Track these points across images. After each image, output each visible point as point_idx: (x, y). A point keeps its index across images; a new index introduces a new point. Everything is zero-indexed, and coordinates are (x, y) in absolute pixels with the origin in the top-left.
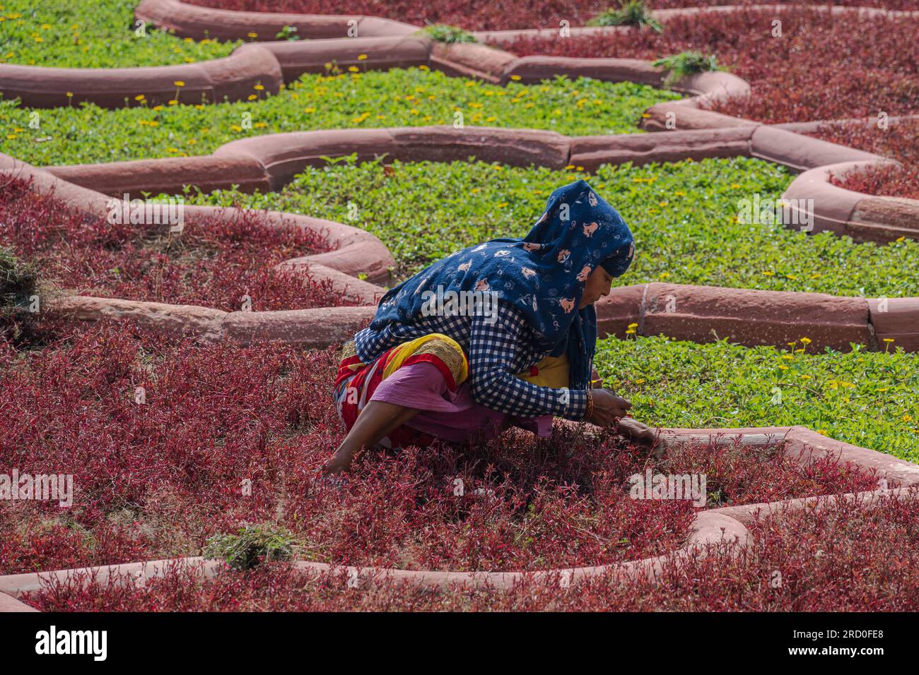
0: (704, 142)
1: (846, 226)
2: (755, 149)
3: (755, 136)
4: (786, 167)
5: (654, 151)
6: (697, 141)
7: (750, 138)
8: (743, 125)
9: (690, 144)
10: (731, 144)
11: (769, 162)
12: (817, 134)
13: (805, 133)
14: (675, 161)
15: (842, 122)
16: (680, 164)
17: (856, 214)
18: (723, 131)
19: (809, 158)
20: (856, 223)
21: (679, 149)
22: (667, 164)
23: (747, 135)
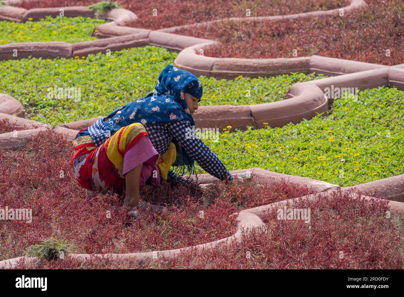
0: (129, 41)
1: (210, 73)
2: (151, 42)
3: (150, 36)
4: (167, 48)
5: (108, 46)
6: (125, 41)
7: (147, 37)
8: (143, 32)
9: (123, 42)
10: (140, 40)
11: (160, 47)
12: (176, 32)
13: (171, 33)
14: (119, 50)
15: (186, 26)
16: (122, 52)
17: (214, 67)
18: (136, 35)
19: (178, 44)
20: (214, 71)
21: (119, 44)
22: (117, 52)
23: (146, 36)
